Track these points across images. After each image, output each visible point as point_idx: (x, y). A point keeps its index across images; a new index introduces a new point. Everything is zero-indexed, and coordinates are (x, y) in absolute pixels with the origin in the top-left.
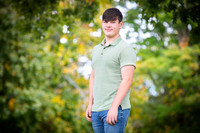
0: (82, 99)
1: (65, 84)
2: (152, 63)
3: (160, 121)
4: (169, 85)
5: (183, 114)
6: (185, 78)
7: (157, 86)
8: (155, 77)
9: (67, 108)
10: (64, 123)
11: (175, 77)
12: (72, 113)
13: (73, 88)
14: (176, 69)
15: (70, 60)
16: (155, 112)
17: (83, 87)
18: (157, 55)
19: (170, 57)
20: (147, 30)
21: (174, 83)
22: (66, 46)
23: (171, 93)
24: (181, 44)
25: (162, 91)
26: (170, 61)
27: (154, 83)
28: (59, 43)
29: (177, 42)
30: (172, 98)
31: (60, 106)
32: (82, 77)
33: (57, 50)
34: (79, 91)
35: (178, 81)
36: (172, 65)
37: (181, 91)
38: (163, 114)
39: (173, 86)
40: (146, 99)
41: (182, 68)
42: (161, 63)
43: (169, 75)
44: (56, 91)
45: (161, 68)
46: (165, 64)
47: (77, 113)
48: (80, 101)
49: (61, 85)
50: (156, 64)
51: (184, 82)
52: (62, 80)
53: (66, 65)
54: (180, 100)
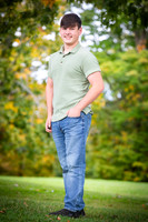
0: (36, 105)
1: (18, 89)
2: (108, 67)
3: (117, 127)
4: (126, 90)
5: (141, 120)
6: (142, 82)
7: (114, 91)
8: (112, 81)
9: (20, 115)
10: (18, 131)
11: (133, 81)
12: (26, 120)
13: (27, 94)
14: (133, 72)
15: (23, 65)
16: (112, 117)
17: (37, 93)
18: (113, 58)
19: (127, 61)
20: (103, 33)
21: (131, 87)
22: (19, 50)
23: (128, 97)
24: (138, 47)
25: (119, 96)
26: (127, 65)
27: (111, 87)
28: (11, 47)
29: (134, 45)
30: (129, 104)
31: (13, 113)
32: (35, 82)
33: (9, 55)
34: (33, 96)
35: (136, 86)
36: (130, 69)
37: (138, 96)
38: (120, 120)
39: (130, 91)
40: (103, 105)
41: (139, 72)
42: (118, 66)
43: (127, 79)
44: (9, 97)
45: (117, 72)
46: (121, 68)
47: (31, 120)
48: (34, 107)
49: (13, 91)
50: (113, 68)
51: (142, 86)
52: (15, 85)
53: (19, 70)
54: (138, 104)
